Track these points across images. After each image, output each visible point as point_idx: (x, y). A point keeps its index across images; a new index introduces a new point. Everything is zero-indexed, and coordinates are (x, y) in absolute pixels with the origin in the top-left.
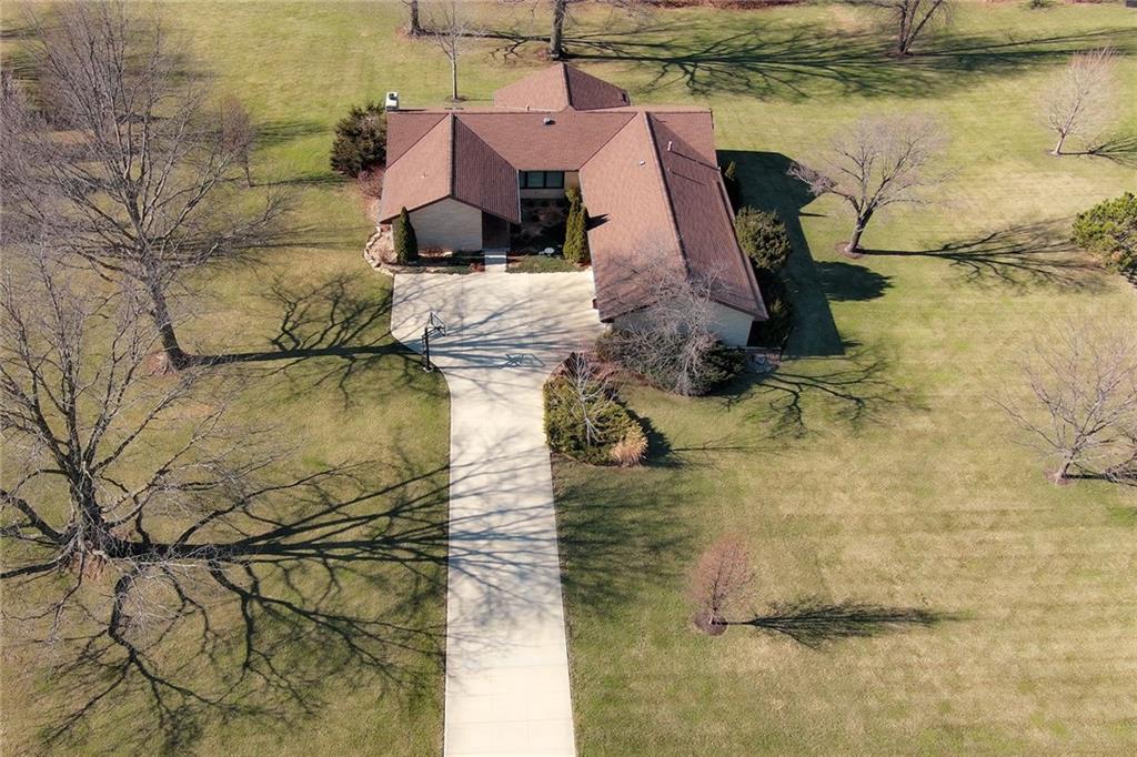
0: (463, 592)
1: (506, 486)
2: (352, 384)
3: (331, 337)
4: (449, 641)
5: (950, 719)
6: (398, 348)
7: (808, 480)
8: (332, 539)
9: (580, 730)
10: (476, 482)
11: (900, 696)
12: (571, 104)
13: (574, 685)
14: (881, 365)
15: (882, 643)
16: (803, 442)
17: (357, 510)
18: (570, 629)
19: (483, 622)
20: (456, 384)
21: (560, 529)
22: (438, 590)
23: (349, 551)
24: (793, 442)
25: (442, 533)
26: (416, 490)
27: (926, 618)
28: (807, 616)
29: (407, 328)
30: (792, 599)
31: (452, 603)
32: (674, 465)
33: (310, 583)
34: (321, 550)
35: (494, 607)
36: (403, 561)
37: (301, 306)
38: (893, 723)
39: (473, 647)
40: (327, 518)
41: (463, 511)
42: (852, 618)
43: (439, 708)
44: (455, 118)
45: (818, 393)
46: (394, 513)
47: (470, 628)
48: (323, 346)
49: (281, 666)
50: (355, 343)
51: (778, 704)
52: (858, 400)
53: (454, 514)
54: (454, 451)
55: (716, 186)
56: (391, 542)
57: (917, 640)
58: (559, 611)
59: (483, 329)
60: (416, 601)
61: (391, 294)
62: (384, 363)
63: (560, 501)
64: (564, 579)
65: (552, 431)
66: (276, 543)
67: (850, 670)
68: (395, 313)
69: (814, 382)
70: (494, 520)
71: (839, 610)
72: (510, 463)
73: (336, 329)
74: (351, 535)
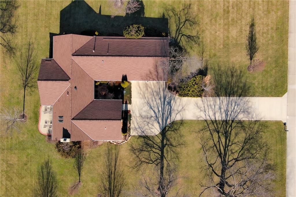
0: (241, 117)
1: (213, 107)
4: (253, 120)
5: (275, 28)
7: (213, 39)
9: (272, 96)
10: (211, 113)
11: (269, 36)
12: (68, 80)
13: (263, 96)
14: (173, 10)
16: (200, 37)
17: (216, 139)
18: (251, 96)
19: (249, 113)
20: (178, 118)
21: (226, 96)
22: (240, 122)
23: (228, 141)
24: (200, 40)
26: (212, 127)
27: (252, 26)
28: (250, 49)
30: (246, 51)
31: (244, 119)
32: (206, 69)
33: (235, 148)
34: (226, 146)
35: (246, 111)
36: (231, 130)
37: (143, 160)
39: (254, 115)
40: (218, 146)
42: (252, 40)
44: (73, 119)
45: (183, 29)
46: (218, 132)
47: (250, 116)
48: (160, 153)
49: (255, 152)
50: (160, 145)
51: (269, 59)
52: (186, 20)
53: (220, 119)
54: (201, 119)
56: (226, 133)
57: (257, 29)
58: (248, 98)
59: (156, 111)
60: (243, 126)
61: (140, 136)
62: (168, 137)
63: (218, 96)
64: (240, 96)
65: (198, 96)
67: (263, 44)
69: (178, 30)
70: (222, 110)
71: (249, 42)
72: (206, 106)
73: (154, 150)
74: (223, 140)
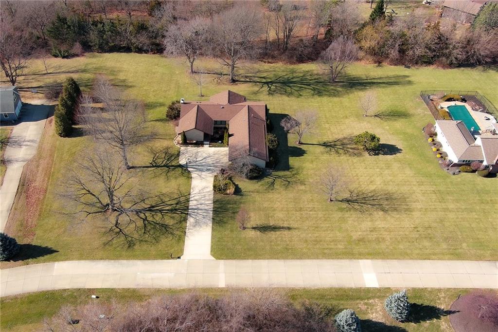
0: (191, 220)
1: (203, 199)
2: (169, 174)
3: (164, 163)
4: (187, 230)
5: (288, 247)
6: (180, 166)
7: (272, 199)
8: (163, 209)
9: (212, 247)
10: (196, 198)
11: (279, 242)
12: (229, 102)
13: (212, 238)
14: (297, 174)
15: (278, 233)
16: (273, 191)
17: (169, 203)
18: (213, 228)
19: (194, 226)
20: (193, 175)
21: (213, 208)
22: (185, 220)
23: (166, 211)
24: (270, 191)
25: (187, 208)
26: (182, 199)
27: (289, 228)
28: (264, 227)
29: (183, 161)
30: (261, 224)
31: (188, 222)
32: (242, 195)
33: (158, 218)
34: (161, 211)
35: (197, 223)
36: (178, 214)
37: (157, 155)
38: (276, 247)
39: (192, 231)
40: (162, 204)
41: (192, 204)
42: (273, 228)
43: (184, 242)
44: (198, 106)
45: (280, 180)
46: (177, 204)
47: (192, 227)
48: (162, 165)
49: (151, 233)
50: (170, 164)
51: (253, 243)
52: (289, 182)
53: (190, 204)
54: (192, 190)
55: (263, 126)
56: (176, 210)
57: (286, 232)
58: (211, 225)
59: (201, 162)
60: (181, 222)
61: (180, 152)
62: (177, 169)
63: (214, 202)
64: (213, 219)
65: (214, 187)
66: (150, 209)
67: (270, 237)
68: (180, 156)
69: (279, 177)
70: (199, 206)
71: (271, 226)
72: (204, 194)
73: (166, 161)
74: (167, 208)
